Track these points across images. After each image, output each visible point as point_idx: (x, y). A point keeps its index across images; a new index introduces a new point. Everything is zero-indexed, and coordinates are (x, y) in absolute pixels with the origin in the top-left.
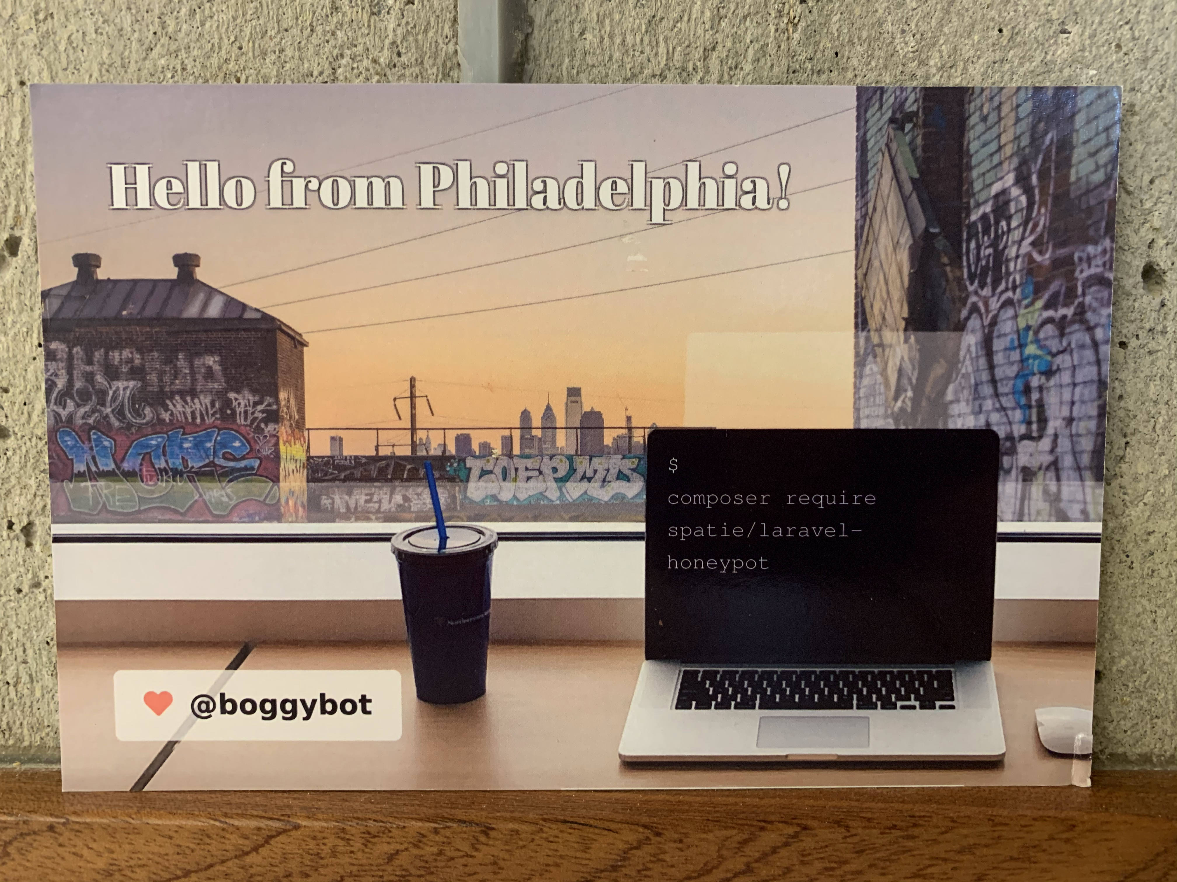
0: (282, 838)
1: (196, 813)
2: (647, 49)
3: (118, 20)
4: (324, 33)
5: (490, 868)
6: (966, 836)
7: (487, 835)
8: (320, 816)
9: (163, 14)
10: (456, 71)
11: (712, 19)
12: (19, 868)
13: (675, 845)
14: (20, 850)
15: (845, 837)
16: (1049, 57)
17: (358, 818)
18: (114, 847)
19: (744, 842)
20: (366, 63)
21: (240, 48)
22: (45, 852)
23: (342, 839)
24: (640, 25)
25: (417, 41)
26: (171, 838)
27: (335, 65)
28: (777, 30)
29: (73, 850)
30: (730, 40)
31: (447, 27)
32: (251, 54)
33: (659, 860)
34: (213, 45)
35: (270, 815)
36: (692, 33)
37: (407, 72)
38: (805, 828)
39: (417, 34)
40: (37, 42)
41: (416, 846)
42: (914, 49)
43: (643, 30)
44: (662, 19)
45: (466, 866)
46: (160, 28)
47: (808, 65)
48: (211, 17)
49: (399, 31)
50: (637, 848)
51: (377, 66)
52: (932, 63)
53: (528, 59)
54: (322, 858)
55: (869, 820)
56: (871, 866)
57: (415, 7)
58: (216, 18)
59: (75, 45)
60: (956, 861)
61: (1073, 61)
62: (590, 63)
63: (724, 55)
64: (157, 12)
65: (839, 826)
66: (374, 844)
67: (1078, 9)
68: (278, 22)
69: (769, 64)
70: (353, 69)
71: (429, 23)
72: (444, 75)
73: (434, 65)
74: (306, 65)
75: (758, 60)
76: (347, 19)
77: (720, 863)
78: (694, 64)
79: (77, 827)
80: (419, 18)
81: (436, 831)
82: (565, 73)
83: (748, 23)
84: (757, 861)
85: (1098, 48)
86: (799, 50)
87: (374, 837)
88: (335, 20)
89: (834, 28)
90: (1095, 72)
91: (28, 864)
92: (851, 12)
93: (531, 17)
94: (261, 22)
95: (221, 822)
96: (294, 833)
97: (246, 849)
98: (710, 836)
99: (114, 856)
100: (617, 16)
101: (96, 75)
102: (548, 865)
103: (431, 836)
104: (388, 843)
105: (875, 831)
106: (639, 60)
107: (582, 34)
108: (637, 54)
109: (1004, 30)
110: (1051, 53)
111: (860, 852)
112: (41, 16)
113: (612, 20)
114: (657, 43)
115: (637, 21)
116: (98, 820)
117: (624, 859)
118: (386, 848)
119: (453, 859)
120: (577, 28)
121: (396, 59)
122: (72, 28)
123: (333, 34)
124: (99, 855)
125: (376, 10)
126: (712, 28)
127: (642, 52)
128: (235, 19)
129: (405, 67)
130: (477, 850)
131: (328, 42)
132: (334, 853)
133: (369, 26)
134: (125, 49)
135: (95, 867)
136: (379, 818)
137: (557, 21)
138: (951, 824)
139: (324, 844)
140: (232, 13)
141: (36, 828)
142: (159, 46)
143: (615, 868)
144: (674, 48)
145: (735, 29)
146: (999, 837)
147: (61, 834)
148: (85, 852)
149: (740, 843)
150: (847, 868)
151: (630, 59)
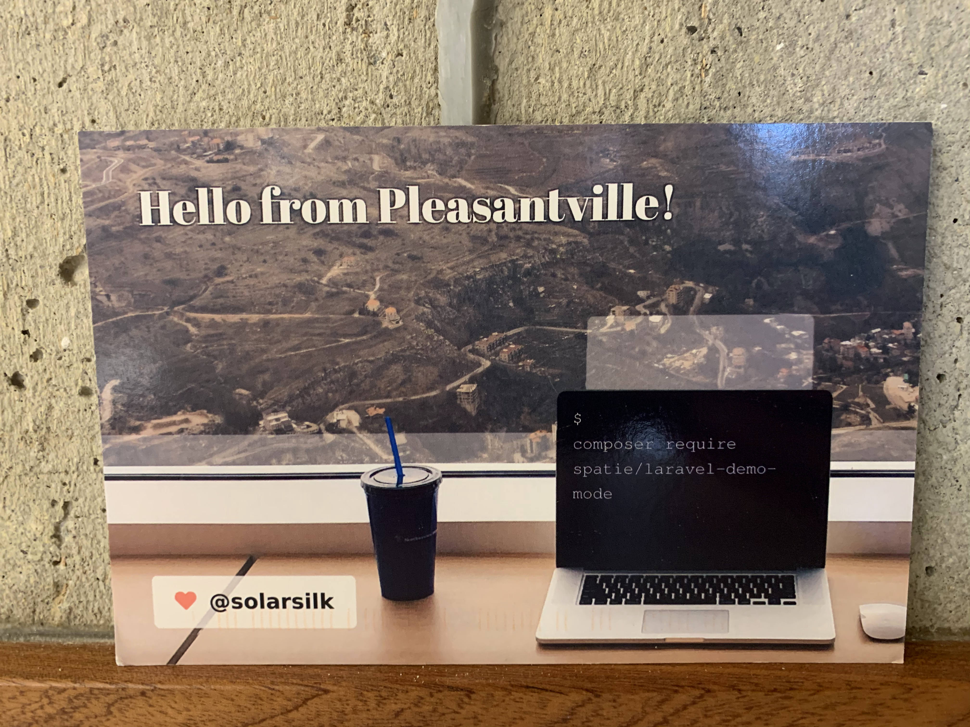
0: (316, 700)
1: (251, 681)
2: (589, 91)
3: (167, 71)
4: (332, 79)
5: (472, 721)
6: (829, 697)
7: (469, 697)
8: (344, 684)
9: (203, 65)
10: (437, 110)
11: (641, 67)
12: (120, 722)
13: (610, 704)
14: (120, 710)
15: (738, 698)
16: (909, 94)
17: (372, 686)
18: (191, 707)
19: (663, 702)
20: (364, 104)
21: (265, 92)
22: (139, 711)
23: (361, 701)
24: (584, 71)
25: (405, 86)
26: (233, 700)
27: (341, 105)
28: (692, 75)
29: (160, 709)
30: (655, 83)
31: (429, 74)
32: (273, 97)
33: (598, 715)
34: (243, 90)
35: (306, 683)
36: (625, 78)
37: (398, 111)
38: (709, 691)
39: (406, 81)
40: (104, 88)
41: (416, 705)
42: (802, 89)
43: (586, 76)
44: (600, 67)
45: (454, 719)
46: (201, 77)
47: (717, 103)
48: (242, 68)
49: (391, 78)
50: (581, 706)
51: (374, 107)
52: (815, 100)
53: (494, 101)
54: (346, 715)
55: (757, 685)
56: (757, 719)
57: (403, 58)
58: (245, 68)
59: (134, 91)
60: (821, 715)
61: (928, 97)
62: (544, 103)
63: (650, 95)
64: (199, 64)
65: (734, 689)
66: (385, 704)
67: (933, 55)
68: (295, 72)
69: (686, 103)
70: (355, 108)
71: (415, 72)
72: (428, 114)
73: (419, 105)
74: (317, 106)
75: (677, 99)
76: (349, 69)
77: (644, 717)
78: (626, 103)
79: (162, 692)
80: (407, 67)
81: (431, 695)
82: (523, 112)
83: (669, 69)
84: (671, 715)
85: (949, 86)
86: (710, 91)
87: (385, 699)
88: (340, 69)
89: (738, 73)
90: (945, 106)
91: (126, 720)
92: (752, 60)
93: (496, 67)
94: (281, 71)
95: (269, 688)
96: (324, 696)
97: (289, 708)
98: (636, 697)
99: (191, 713)
100: (565, 65)
101: (151, 114)
102: (515, 719)
103: (428, 699)
104: (396, 703)
105: (761, 694)
106: (582, 100)
107: (537, 79)
108: (581, 95)
109: (874, 73)
110: (910, 91)
111: (749, 709)
112: (106, 68)
113: (560, 68)
114: (597, 86)
115: (581, 69)
116: (178, 687)
117: (572, 714)
118: (394, 707)
119: (444, 714)
120: (533, 74)
121: (389, 101)
122: (131, 77)
123: (339, 80)
124: (180, 712)
125: (372, 61)
126: (640, 74)
127: (585, 94)
128: (260, 69)
129: (396, 107)
130: (462, 708)
131: (334, 86)
132: (355, 711)
133: (367, 74)
134: (174, 94)
135: (178, 721)
136: (388, 685)
137: (517, 69)
138: (819, 688)
139: (348, 705)
140: (258, 64)
141: (131, 693)
142: (200, 91)
143: (565, 720)
144: (610, 90)
145: (659, 74)
146: (855, 698)
147: (150, 698)
148: (170, 711)
149: (658, 702)
150: (739, 720)
151: (575, 100)
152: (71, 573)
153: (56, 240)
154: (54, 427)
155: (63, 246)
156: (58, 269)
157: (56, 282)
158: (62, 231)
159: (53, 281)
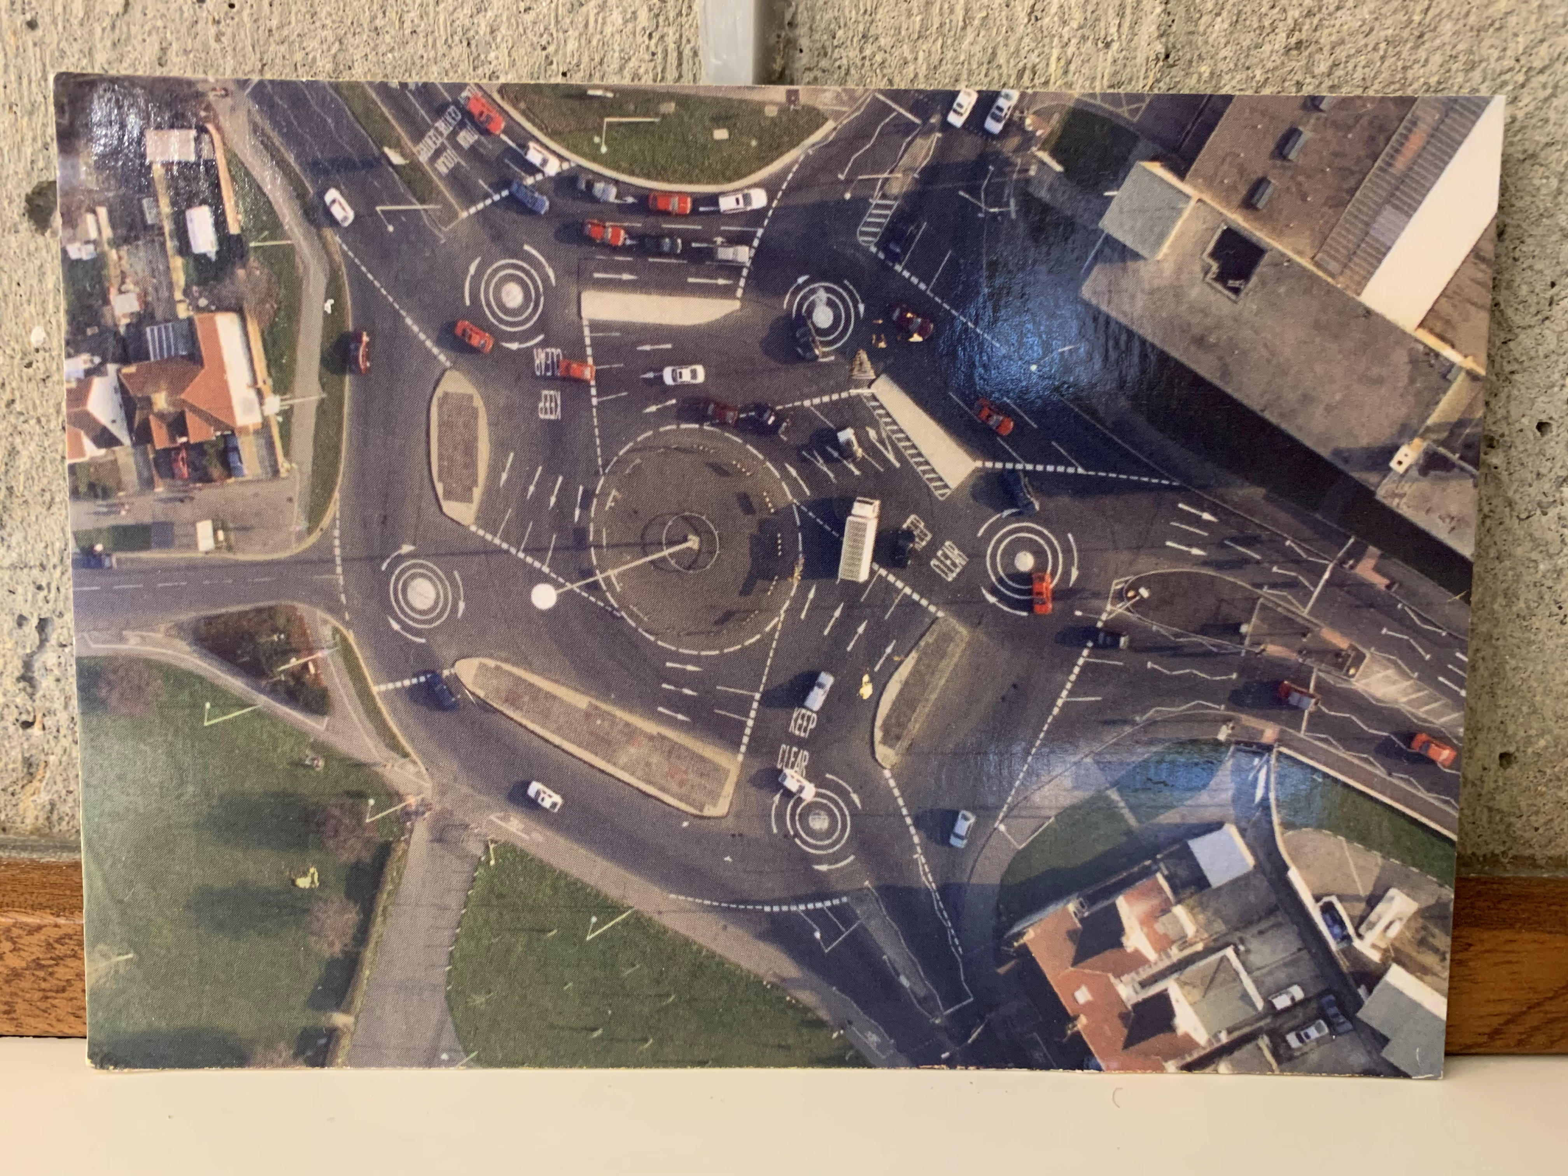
152: (52, 743)
153: (19, 151)
154: (19, 488)
155: (32, 162)
156: (23, 204)
157: (20, 227)
158: (29, 135)
159: (15, 225)
